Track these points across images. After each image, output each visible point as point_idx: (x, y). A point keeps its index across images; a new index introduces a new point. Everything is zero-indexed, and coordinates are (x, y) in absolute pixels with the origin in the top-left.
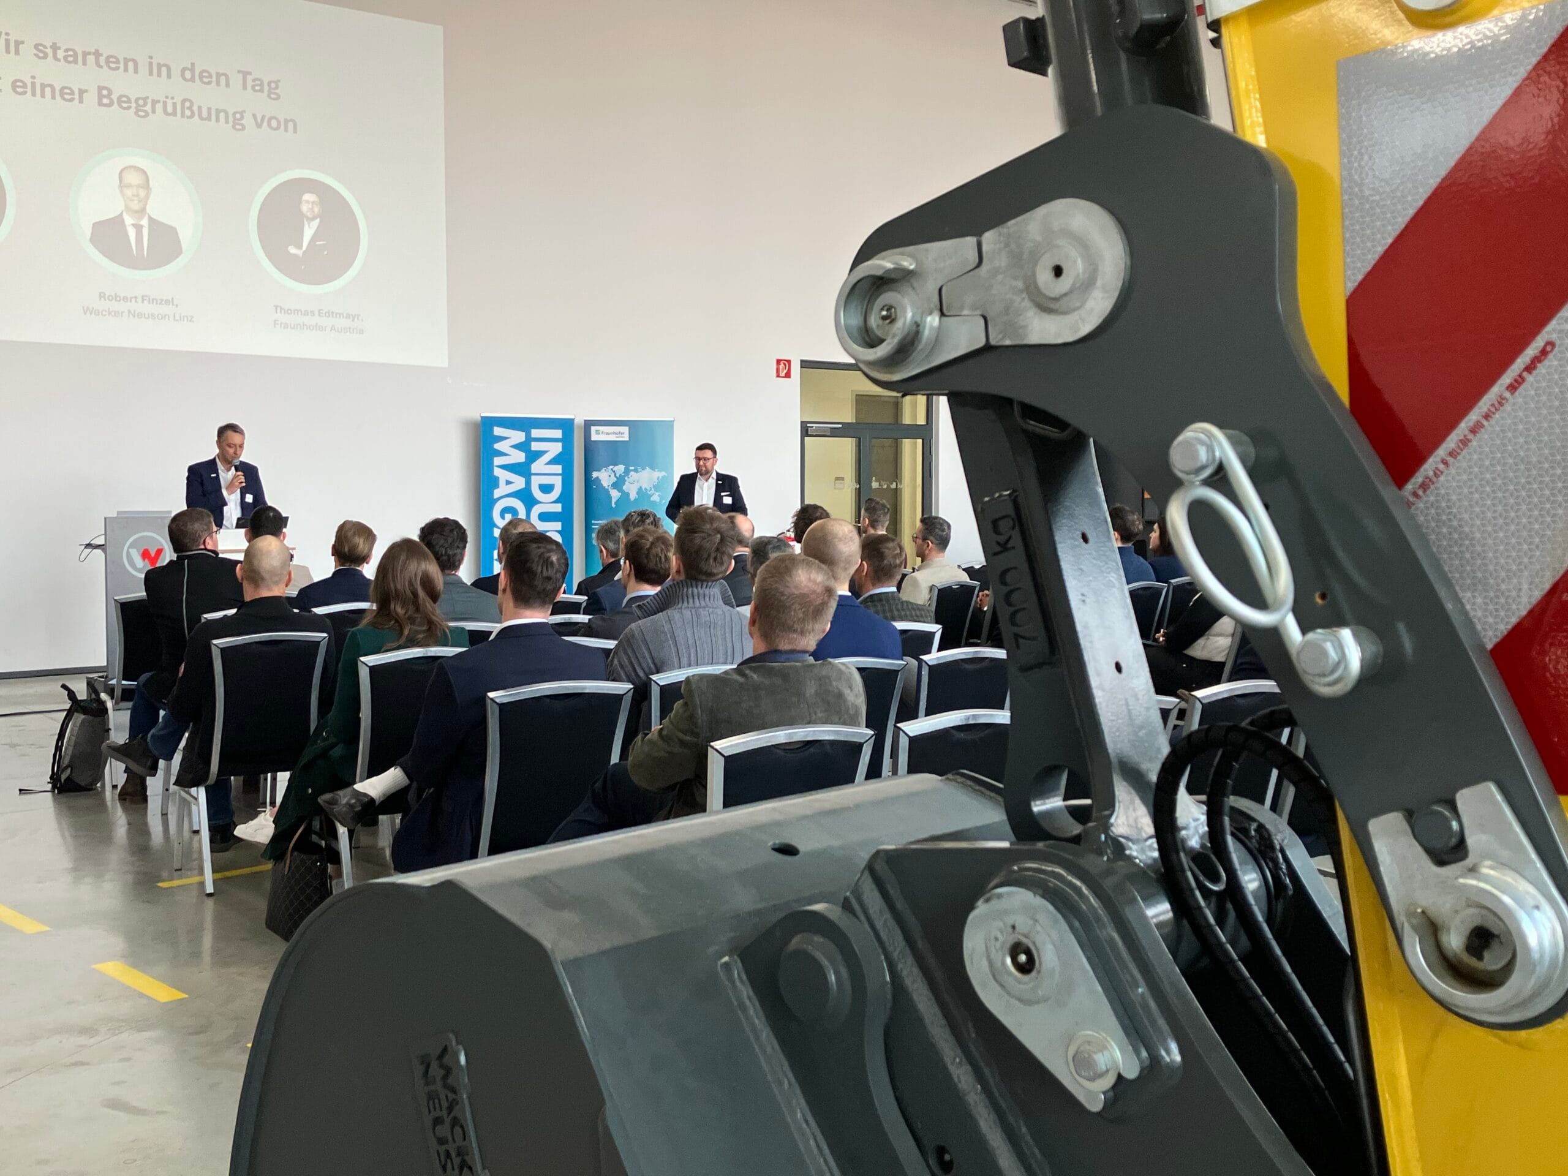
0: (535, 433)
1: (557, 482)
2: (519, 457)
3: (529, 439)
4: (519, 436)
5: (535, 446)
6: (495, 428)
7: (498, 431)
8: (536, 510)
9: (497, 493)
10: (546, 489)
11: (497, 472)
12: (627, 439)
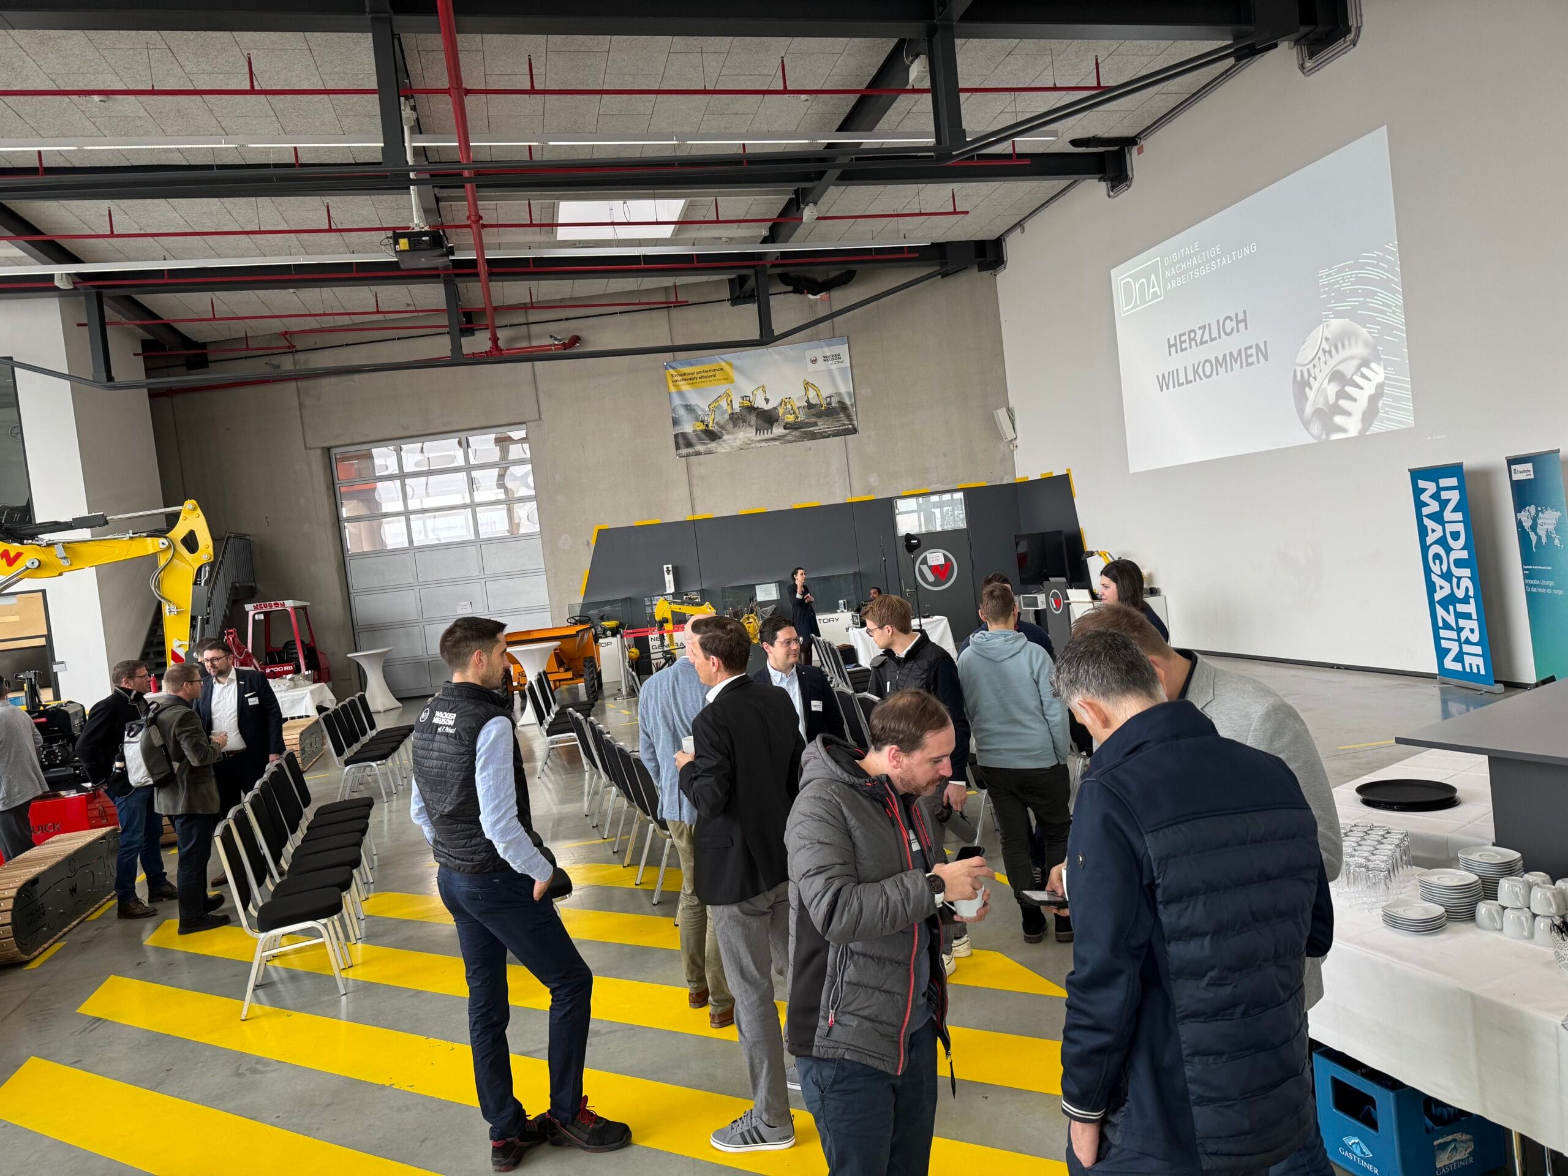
0: (1444, 482)
1: (1460, 528)
2: (1434, 507)
3: (1440, 489)
4: (1430, 487)
5: (1445, 495)
6: (1419, 481)
7: (1422, 484)
8: (1454, 555)
9: (1429, 541)
10: (1456, 536)
11: (1426, 521)
12: (1532, 477)
